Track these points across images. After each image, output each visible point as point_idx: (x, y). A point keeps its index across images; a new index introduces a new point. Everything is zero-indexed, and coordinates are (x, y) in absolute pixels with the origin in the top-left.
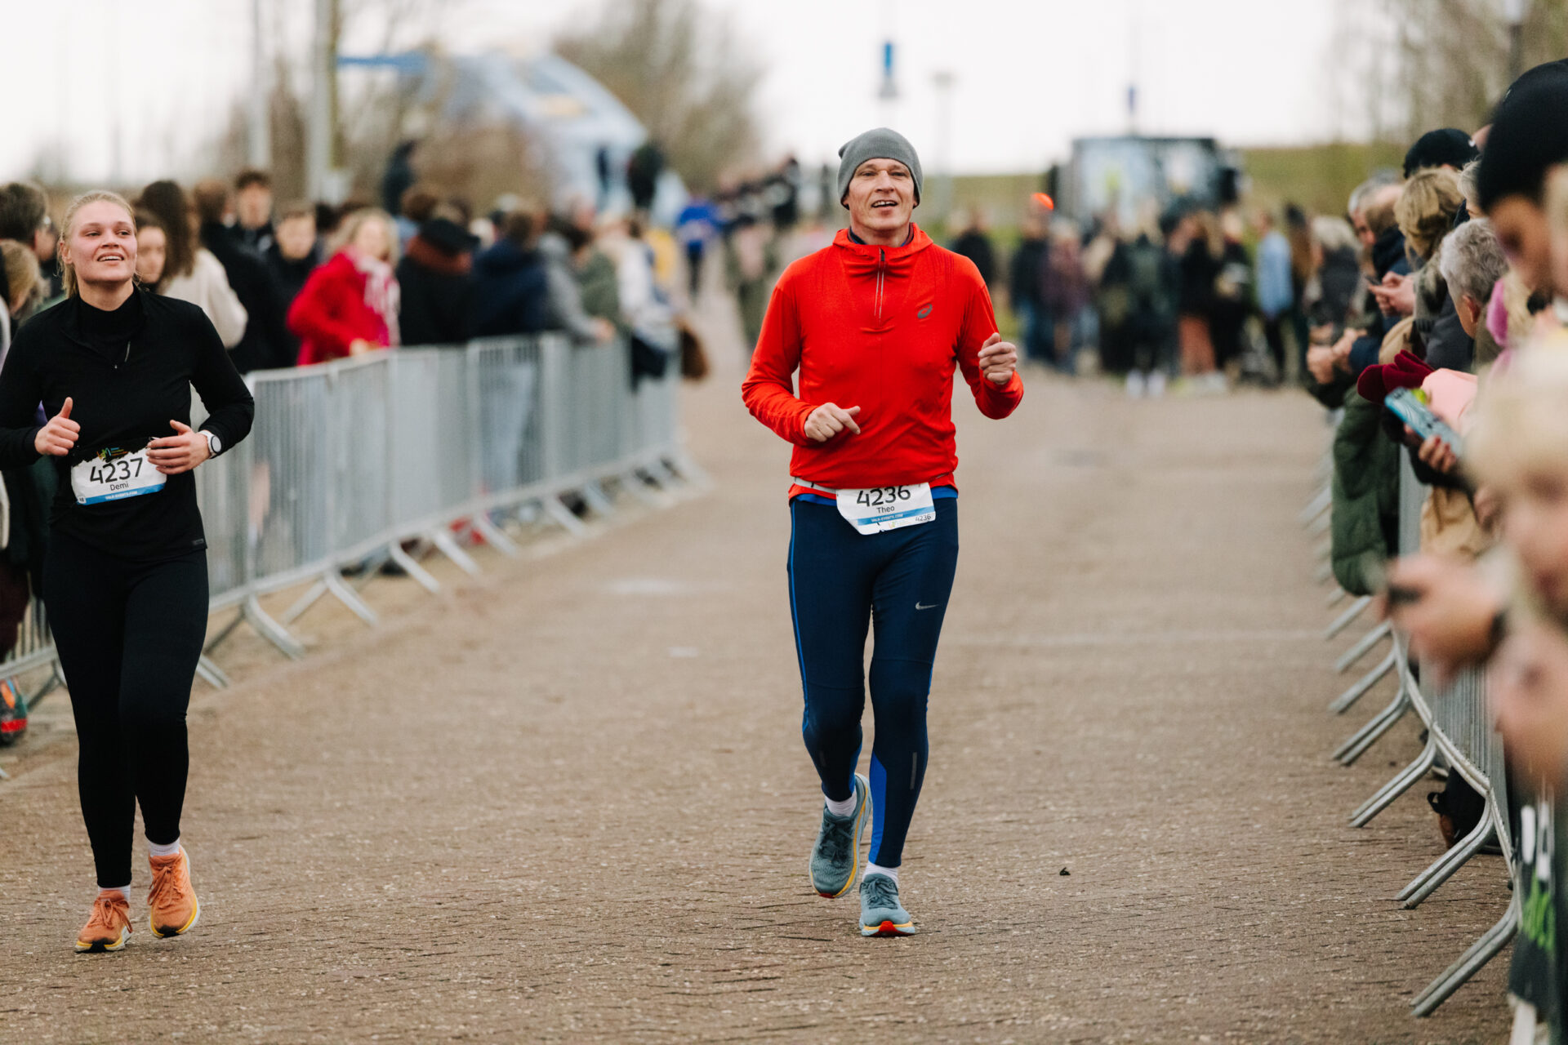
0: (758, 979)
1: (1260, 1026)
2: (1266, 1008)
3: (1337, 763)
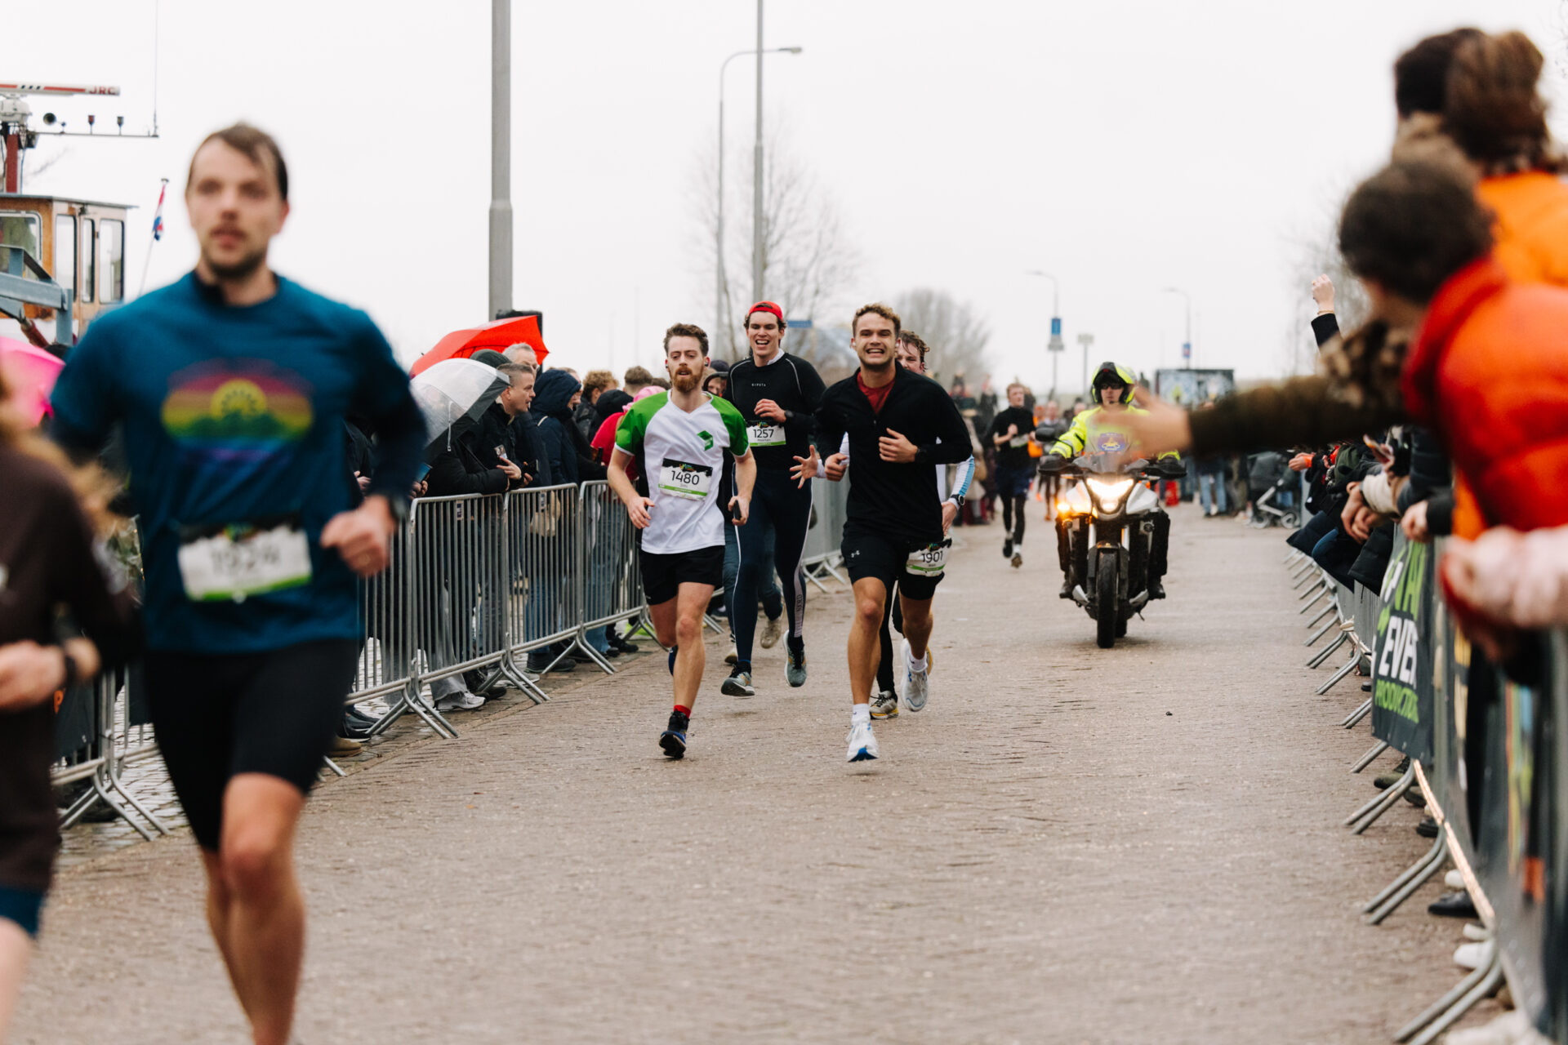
0: (1015, 758)
1: (1274, 777)
2: (1277, 769)
3: (1308, 668)
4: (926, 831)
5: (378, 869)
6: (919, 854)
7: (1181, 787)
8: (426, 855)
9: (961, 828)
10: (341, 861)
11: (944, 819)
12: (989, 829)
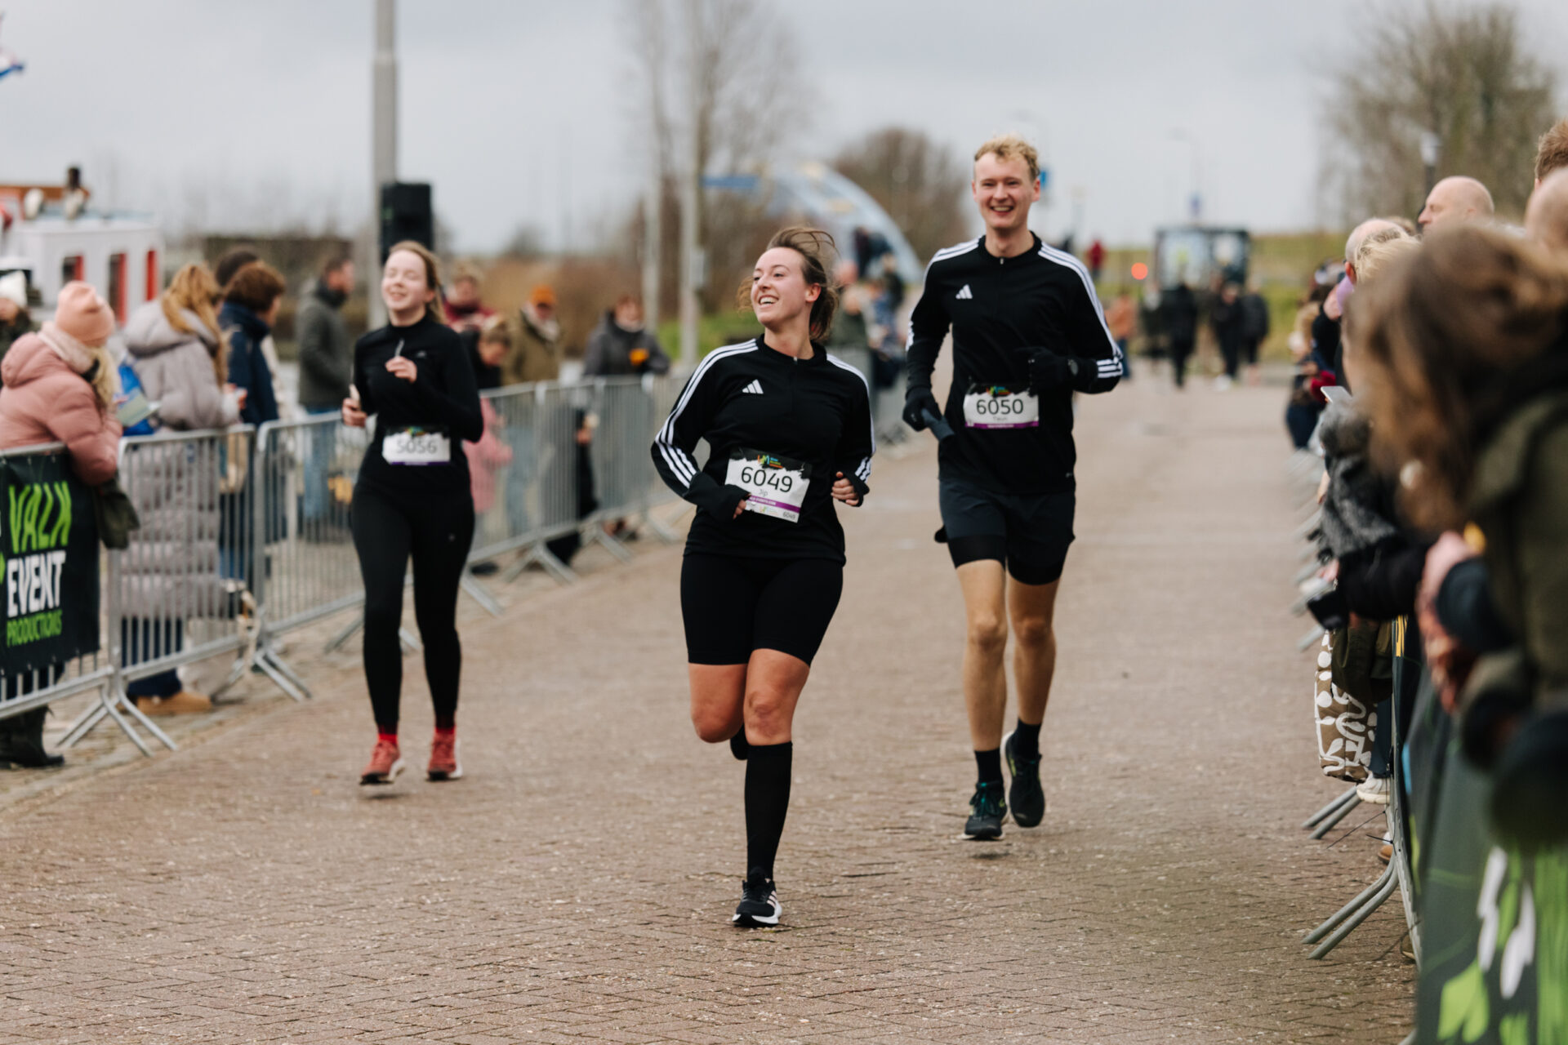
4: (827, 831)
5: (200, 875)
6: (814, 862)
7: (1124, 774)
8: (257, 856)
9: (866, 827)
10: (160, 864)
11: (849, 815)
12: (899, 828)
